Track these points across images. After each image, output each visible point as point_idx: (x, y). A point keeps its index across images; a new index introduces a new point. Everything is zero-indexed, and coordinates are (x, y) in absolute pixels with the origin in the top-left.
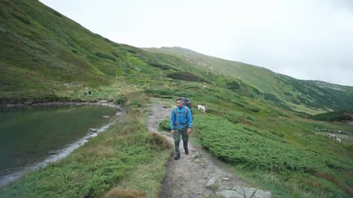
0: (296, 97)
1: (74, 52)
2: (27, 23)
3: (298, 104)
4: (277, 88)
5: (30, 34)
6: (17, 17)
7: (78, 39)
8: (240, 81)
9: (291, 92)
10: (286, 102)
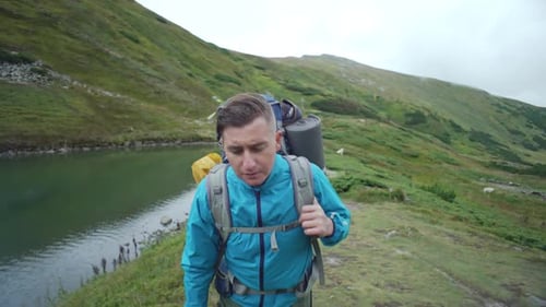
0: (531, 139)
1: (190, 75)
2: (137, 42)
3: (535, 150)
4: (497, 123)
5: (142, 57)
6: (127, 36)
7: (191, 56)
8: (429, 111)
9: (523, 129)
10: (511, 146)
